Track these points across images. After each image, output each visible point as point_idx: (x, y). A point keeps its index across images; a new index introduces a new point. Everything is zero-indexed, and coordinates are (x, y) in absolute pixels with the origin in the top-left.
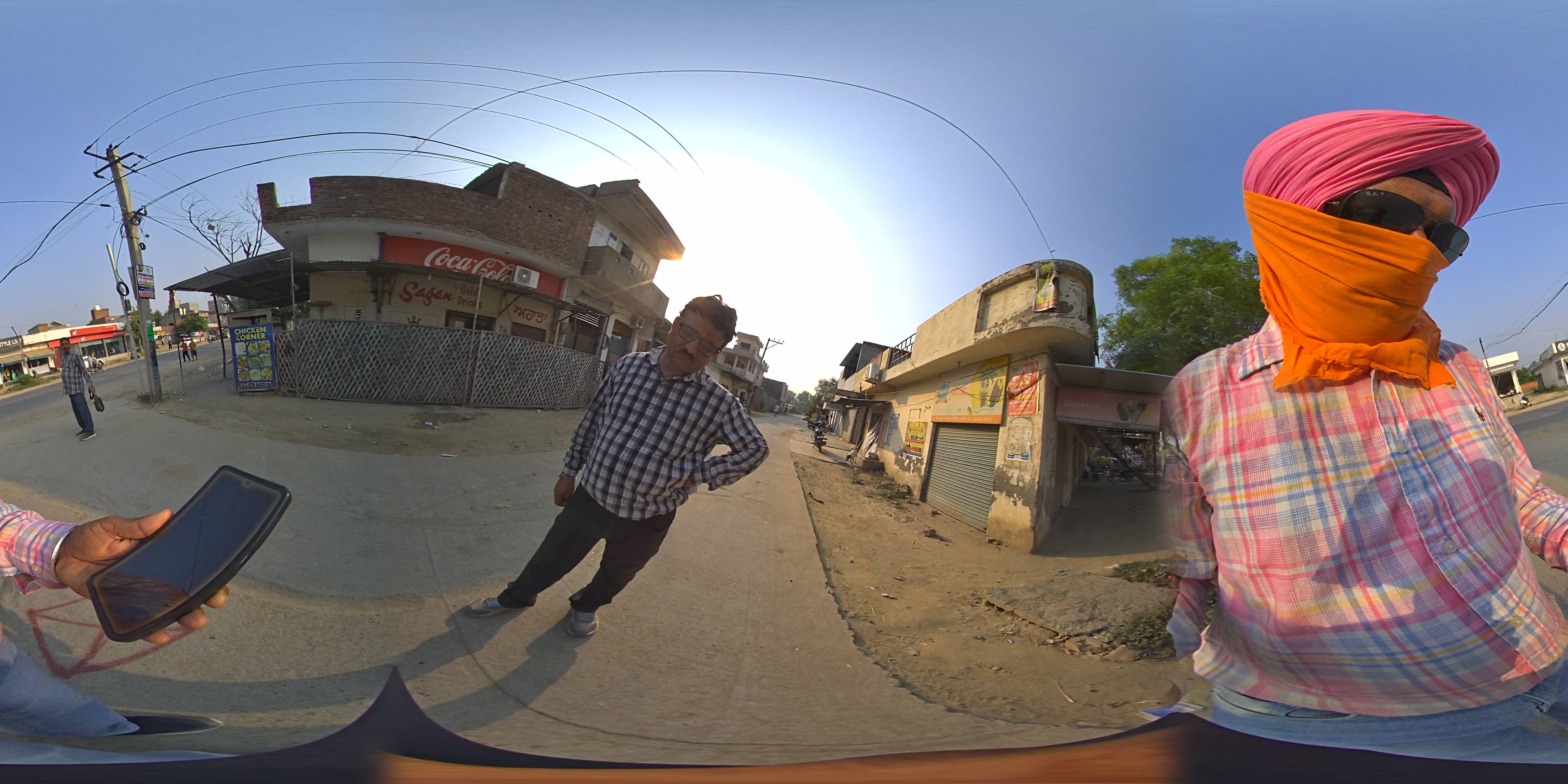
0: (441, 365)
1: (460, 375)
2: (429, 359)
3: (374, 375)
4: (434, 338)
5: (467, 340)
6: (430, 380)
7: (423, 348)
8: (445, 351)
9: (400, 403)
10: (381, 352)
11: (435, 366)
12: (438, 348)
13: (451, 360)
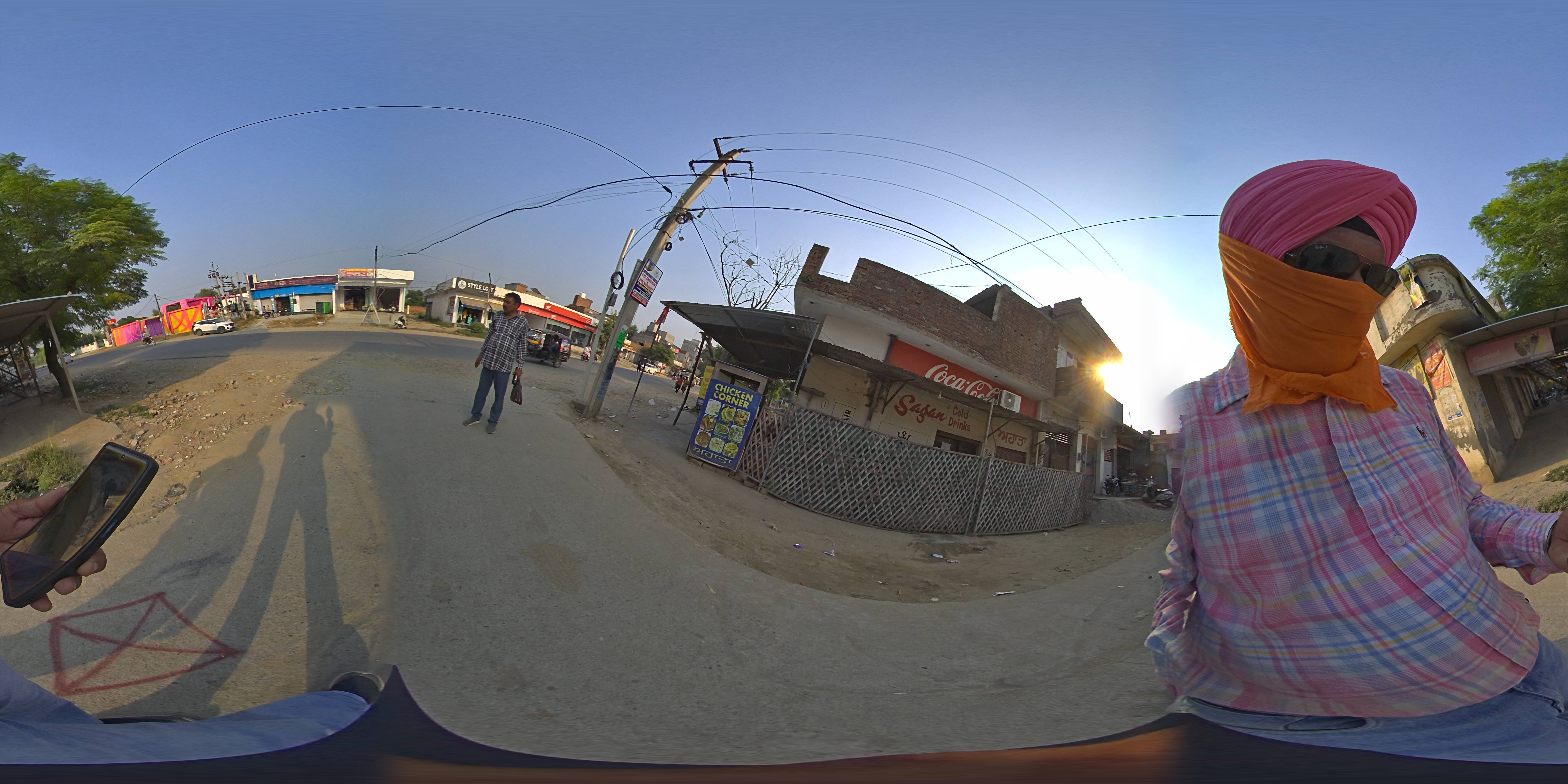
0: (946, 492)
1: (965, 504)
2: (935, 485)
3: (865, 493)
4: (944, 464)
5: (975, 467)
6: (933, 507)
7: (930, 473)
8: (953, 477)
9: (891, 528)
10: (881, 469)
11: (940, 493)
12: (946, 473)
13: (958, 487)
